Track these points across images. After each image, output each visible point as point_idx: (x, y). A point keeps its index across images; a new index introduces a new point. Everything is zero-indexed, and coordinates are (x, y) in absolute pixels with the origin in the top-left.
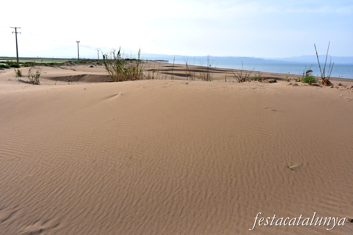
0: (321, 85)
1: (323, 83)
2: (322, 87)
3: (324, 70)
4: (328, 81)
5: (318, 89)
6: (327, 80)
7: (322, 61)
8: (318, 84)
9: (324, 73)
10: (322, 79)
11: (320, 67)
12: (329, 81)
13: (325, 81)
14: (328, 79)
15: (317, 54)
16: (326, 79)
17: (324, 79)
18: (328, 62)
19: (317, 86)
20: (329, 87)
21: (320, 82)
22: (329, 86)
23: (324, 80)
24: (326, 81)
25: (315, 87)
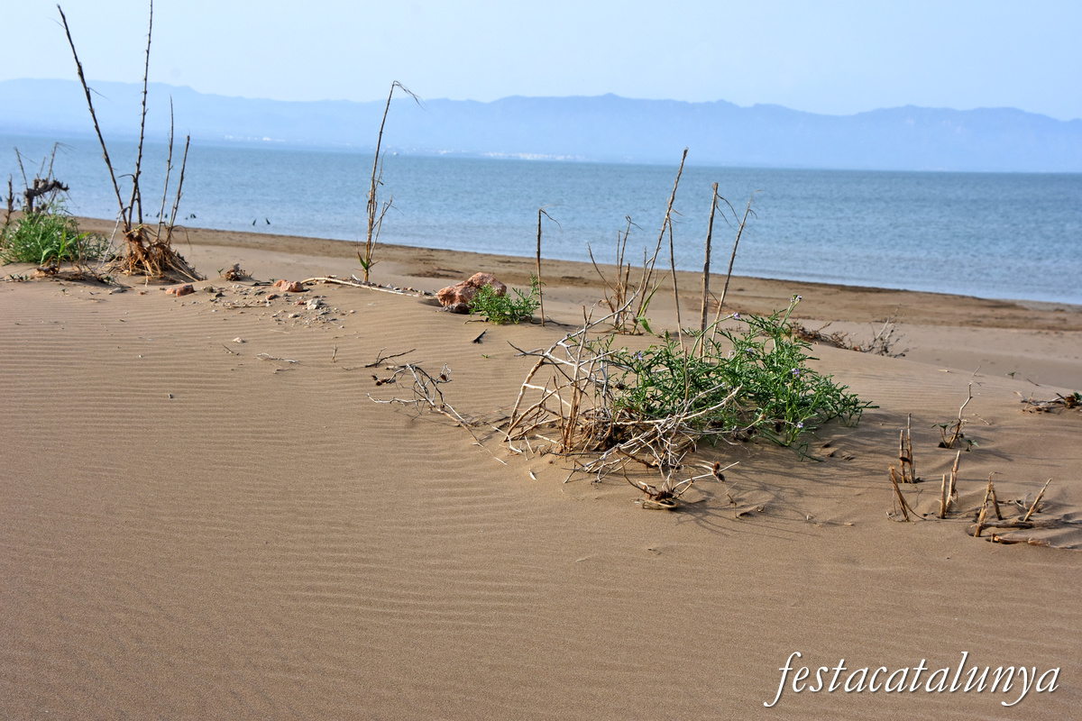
0: (124, 278)
1: (139, 268)
2: (124, 289)
3: (136, 181)
4: (168, 252)
5: (101, 301)
6: (160, 245)
7: (119, 121)
8: (102, 269)
9: (137, 198)
10: (131, 237)
11: (108, 161)
12: (174, 248)
13: (147, 255)
14: (164, 236)
15: (81, 74)
16: (154, 240)
17: (139, 239)
18: (158, 128)
19: (100, 282)
20: (170, 289)
21: (119, 258)
22: (173, 282)
23: (141, 245)
24: (154, 251)
25: (84, 290)
